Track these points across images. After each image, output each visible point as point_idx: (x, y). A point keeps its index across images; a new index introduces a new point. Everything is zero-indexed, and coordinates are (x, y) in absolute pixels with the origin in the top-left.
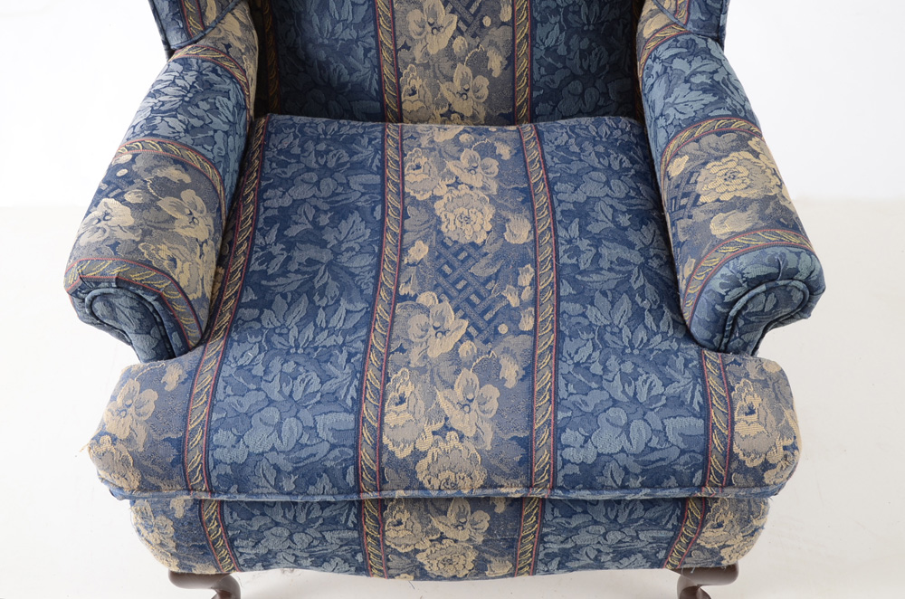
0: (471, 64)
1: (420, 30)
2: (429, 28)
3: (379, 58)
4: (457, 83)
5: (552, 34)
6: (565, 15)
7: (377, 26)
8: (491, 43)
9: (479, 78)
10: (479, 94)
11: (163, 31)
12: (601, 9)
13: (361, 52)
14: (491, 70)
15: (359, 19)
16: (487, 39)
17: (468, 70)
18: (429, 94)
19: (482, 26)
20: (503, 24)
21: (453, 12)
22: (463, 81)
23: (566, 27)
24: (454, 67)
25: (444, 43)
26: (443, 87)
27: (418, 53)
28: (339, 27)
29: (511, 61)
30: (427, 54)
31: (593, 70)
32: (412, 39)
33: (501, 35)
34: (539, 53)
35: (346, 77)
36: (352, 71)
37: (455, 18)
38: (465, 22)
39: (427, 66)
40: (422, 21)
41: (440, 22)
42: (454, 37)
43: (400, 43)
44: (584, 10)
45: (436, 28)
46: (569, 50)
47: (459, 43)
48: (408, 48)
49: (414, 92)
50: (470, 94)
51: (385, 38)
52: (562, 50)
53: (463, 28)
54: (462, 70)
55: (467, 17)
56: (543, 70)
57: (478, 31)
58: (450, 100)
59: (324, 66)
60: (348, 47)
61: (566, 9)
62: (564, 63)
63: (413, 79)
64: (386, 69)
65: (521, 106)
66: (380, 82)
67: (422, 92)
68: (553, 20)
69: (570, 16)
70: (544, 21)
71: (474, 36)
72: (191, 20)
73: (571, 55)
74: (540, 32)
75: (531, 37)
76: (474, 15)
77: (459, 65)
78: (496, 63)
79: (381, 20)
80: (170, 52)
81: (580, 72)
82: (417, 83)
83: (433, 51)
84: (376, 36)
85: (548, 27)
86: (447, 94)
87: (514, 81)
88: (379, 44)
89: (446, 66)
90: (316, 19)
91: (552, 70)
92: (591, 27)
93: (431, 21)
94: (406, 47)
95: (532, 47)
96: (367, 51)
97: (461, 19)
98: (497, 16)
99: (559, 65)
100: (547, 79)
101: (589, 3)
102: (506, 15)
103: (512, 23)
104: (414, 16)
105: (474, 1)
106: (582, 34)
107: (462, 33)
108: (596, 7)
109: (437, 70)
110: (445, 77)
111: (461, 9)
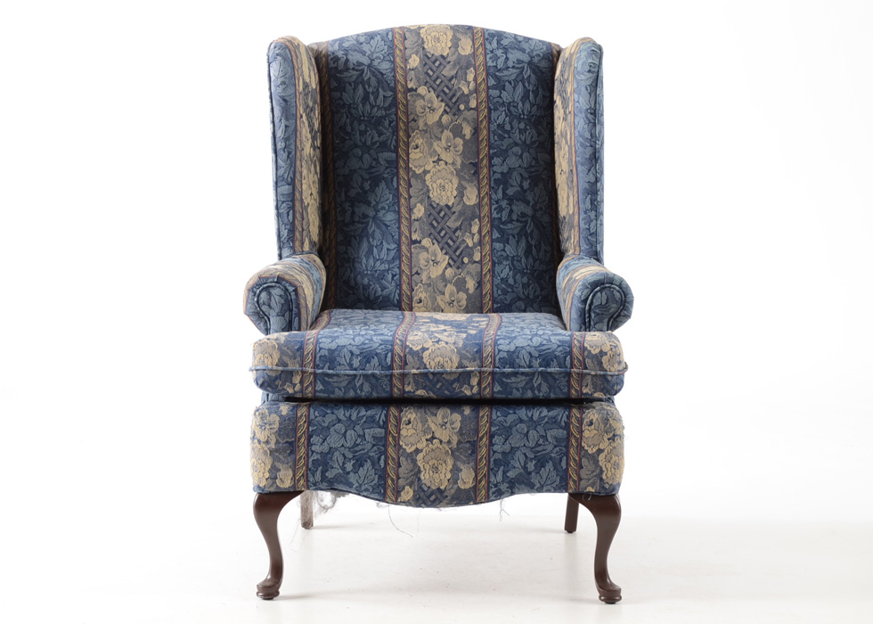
0: (456, 284)
1: (426, 264)
2: (431, 263)
3: (400, 280)
4: (447, 295)
5: (505, 271)
6: (512, 261)
7: (401, 261)
8: (468, 273)
9: (461, 293)
10: (460, 304)
11: (280, 248)
12: (534, 262)
13: (390, 276)
14: (468, 289)
15: (390, 258)
16: (466, 270)
17: (454, 288)
18: (430, 303)
19: (463, 262)
20: (475, 262)
21: (446, 254)
22: (451, 295)
23: (513, 268)
24: (446, 286)
25: (440, 272)
26: (438, 298)
27: (424, 277)
28: (378, 263)
29: (480, 284)
30: (430, 277)
31: (531, 297)
32: (421, 269)
33: (474, 268)
34: (497, 281)
35: (379, 293)
36: (383, 288)
37: (447, 257)
38: (453, 260)
39: (429, 285)
40: (428, 258)
41: (438, 259)
42: (446, 268)
43: (414, 272)
44: (523, 260)
45: (436, 263)
46: (515, 281)
47: (449, 272)
48: (419, 274)
49: (421, 301)
50: (455, 303)
51: (405, 268)
52: (511, 281)
53: (452, 263)
54: (450, 288)
55: (454, 257)
56: (499, 291)
57: (460, 266)
58: (443, 307)
59: (366, 288)
60: (382, 276)
61: (513, 257)
62: (512, 289)
63: (421, 293)
64: (405, 287)
66: (400, 295)
67: (426, 302)
68: (505, 263)
69: (515, 262)
70: (500, 263)
71: (458, 268)
72: (297, 244)
73: (517, 285)
74: (498, 269)
75: (492, 271)
76: (459, 256)
77: (449, 285)
78: (471, 285)
79: (404, 258)
80: (281, 260)
81: (523, 296)
82: (423, 296)
83: (433, 276)
84: (400, 268)
85: (502, 267)
86: (441, 303)
87: (482, 296)
88: (401, 272)
89: (441, 285)
90: (364, 260)
91: (505, 292)
92: (529, 271)
93: (433, 258)
94: (417, 273)
95: (493, 276)
96: (394, 276)
97: (451, 258)
98: (472, 258)
99: (510, 290)
100: (502, 297)
101: (527, 257)
102: (477, 257)
103: (480, 262)
104: (423, 256)
105: (458, 248)
106: (523, 274)
107: (451, 266)
108: (531, 260)
109: (435, 288)
110: (440, 292)
111: (451, 252)
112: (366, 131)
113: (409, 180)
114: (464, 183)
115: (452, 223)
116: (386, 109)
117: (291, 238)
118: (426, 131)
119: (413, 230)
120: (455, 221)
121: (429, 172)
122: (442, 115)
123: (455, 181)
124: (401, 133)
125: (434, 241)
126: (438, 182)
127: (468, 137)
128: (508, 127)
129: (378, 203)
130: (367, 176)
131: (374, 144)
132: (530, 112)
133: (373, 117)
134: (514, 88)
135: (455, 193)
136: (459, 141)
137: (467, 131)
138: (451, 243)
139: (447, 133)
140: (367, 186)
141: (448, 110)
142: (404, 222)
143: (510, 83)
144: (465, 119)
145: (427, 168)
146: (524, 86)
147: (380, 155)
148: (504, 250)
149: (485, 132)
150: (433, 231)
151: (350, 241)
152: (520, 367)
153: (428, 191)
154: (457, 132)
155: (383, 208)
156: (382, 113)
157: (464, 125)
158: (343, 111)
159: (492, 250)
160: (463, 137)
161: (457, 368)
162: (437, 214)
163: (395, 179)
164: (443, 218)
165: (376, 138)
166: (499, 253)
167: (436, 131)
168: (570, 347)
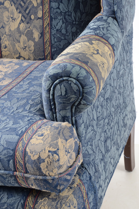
0: (26, 35)
1: (8, 20)
2: (11, 19)
4: (22, 43)
5: (59, 24)
6: (65, 16)
8: (35, 26)
9: (30, 41)
10: (30, 49)
12: (81, 15)
14: (35, 38)
16: (33, 25)
17: (26, 38)
18: (11, 48)
19: (31, 19)
20: (39, 18)
21: (20, 12)
22: (24, 43)
23: (65, 21)
24: (20, 36)
25: (17, 26)
26: (17, 45)
27: (7, 30)
29: (42, 34)
30: (10, 30)
32: (5, 24)
33: (38, 23)
34: (54, 32)
37: (21, 15)
38: (24, 17)
39: (10, 36)
40: (9, 16)
41: (15, 17)
42: (20, 23)
44: (73, 14)
45: (14, 19)
46: (67, 32)
47: (22, 26)
48: (4, 28)
49: (6, 47)
50: (27, 48)
52: (64, 31)
53: (24, 19)
54: (23, 38)
55: (25, 15)
56: (55, 39)
57: (29, 21)
58: (19, 51)
61: (65, 13)
62: (65, 37)
63: (6, 41)
65: (47, 55)
67: (9, 47)
68: (59, 18)
69: (67, 17)
70: (56, 18)
73: (68, 34)
74: (54, 23)
75: (50, 24)
76: (28, 14)
77: (22, 35)
78: (36, 35)
82: (7, 43)
83: (12, 29)
85: (57, 21)
86: (18, 48)
87: (44, 43)
89: (17, 35)
91: (59, 40)
92: (77, 23)
93: (12, 16)
95: (51, 28)
97: (23, 16)
98: (36, 15)
99: (63, 38)
100: (57, 43)
101: (75, 12)
102: (40, 15)
103: (42, 18)
104: (6, 14)
105: (27, 8)
106: (73, 25)
107: (23, 22)
108: (79, 14)
109: (14, 38)
110: (17, 40)
111: (23, 11)
125: (12, 3)
138: (23, 4)
148: (58, 8)
159: (50, 8)
166: (55, 11)
168: (14, 150)
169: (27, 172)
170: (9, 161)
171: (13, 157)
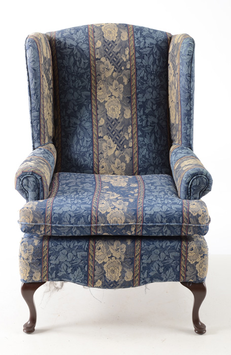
0: (120, 159)
1: (106, 148)
2: (108, 148)
3: (93, 157)
4: (116, 164)
5: (144, 152)
6: (148, 147)
7: (93, 147)
8: (126, 153)
9: (123, 163)
10: (123, 168)
11: (34, 143)
13: (88, 155)
14: (126, 161)
15: (88, 145)
16: (125, 151)
17: (119, 161)
18: (108, 168)
19: (124, 148)
20: (130, 147)
21: (115, 143)
22: (118, 164)
23: (148, 150)
24: (115, 159)
25: (113, 152)
26: (112, 166)
27: (105, 155)
28: (82, 148)
29: (132, 158)
30: (107, 155)
31: (157, 164)
32: (103, 151)
33: (129, 151)
34: (140, 157)
35: (83, 163)
36: (85, 161)
37: (116, 145)
38: (119, 146)
39: (107, 159)
40: (107, 146)
41: (111, 146)
42: (115, 151)
43: (100, 152)
44: (153, 145)
45: (110, 148)
46: (149, 157)
47: (117, 152)
49: (103, 167)
50: (120, 168)
51: (95, 151)
52: (147, 156)
53: (118, 148)
54: (118, 161)
55: (119, 145)
56: (142, 162)
57: (123, 149)
58: (114, 170)
59: (76, 160)
60: (84, 154)
61: (148, 145)
63: (103, 163)
64: (95, 160)
65: (136, 172)
66: (93, 164)
67: (106, 167)
68: (144, 147)
69: (149, 147)
70: (142, 147)
71: (121, 151)
72: (42, 140)
74: (141, 150)
75: (138, 152)
76: (122, 145)
77: (117, 159)
78: (128, 159)
79: (95, 146)
80: (34, 149)
81: (153, 164)
82: (104, 164)
83: (109, 155)
84: (93, 150)
85: (143, 149)
86: (113, 168)
87: (133, 165)
88: (93, 152)
89: (113, 159)
90: (75, 146)
91: (144, 162)
92: (156, 151)
93: (109, 146)
94: (101, 153)
95: (138, 154)
96: (90, 154)
98: (128, 145)
99: (147, 161)
100: (143, 165)
101: (155, 144)
102: (131, 145)
103: (132, 147)
104: (104, 144)
105: (121, 140)
106: (153, 153)
107: (118, 150)
108: (157, 145)
109: (110, 160)
110: (113, 163)
111: (118, 143)
112: (75, 81)
113: (97, 106)
114: (124, 107)
115: (118, 128)
116: (85, 69)
117: (39, 137)
118: (105, 81)
119: (99, 131)
120: (120, 127)
121: (107, 102)
122: (113, 72)
123: (120, 106)
124: (93, 82)
125: (110, 137)
126: (111, 107)
127: (126, 84)
128: (145, 78)
129: (81, 117)
130: (76, 103)
131: (79, 87)
132: (157, 70)
133: (79, 73)
134: (149, 58)
135: (120, 112)
136: (122, 86)
137: (126, 80)
138: (118, 138)
139: (116, 82)
140: (76, 108)
141: (116, 70)
142: (95, 127)
143: (147, 55)
144: (124, 74)
145: (106, 100)
146: (154, 57)
147: (82, 93)
148: (144, 141)
149: (134, 81)
150: (109, 132)
151: (68, 136)
152: (156, 222)
153: (106, 111)
154: (120, 81)
155: (84, 120)
156: (83, 71)
157: (124, 78)
158: (64, 70)
159: (138, 141)
160: (123, 83)
161: (124, 223)
162: (111, 122)
163: (90, 105)
164: (114, 125)
165: (80, 84)
166: (141, 143)
167: (110, 80)
168: (182, 212)
169: (190, 223)
170: (179, 217)
171: (182, 215)
